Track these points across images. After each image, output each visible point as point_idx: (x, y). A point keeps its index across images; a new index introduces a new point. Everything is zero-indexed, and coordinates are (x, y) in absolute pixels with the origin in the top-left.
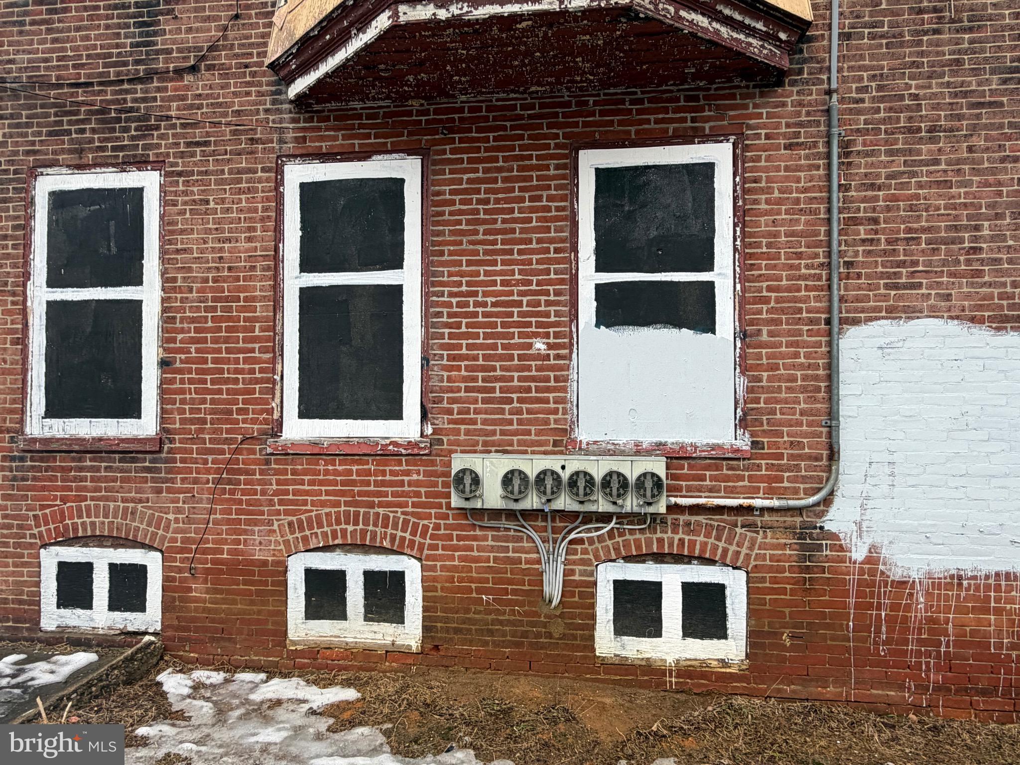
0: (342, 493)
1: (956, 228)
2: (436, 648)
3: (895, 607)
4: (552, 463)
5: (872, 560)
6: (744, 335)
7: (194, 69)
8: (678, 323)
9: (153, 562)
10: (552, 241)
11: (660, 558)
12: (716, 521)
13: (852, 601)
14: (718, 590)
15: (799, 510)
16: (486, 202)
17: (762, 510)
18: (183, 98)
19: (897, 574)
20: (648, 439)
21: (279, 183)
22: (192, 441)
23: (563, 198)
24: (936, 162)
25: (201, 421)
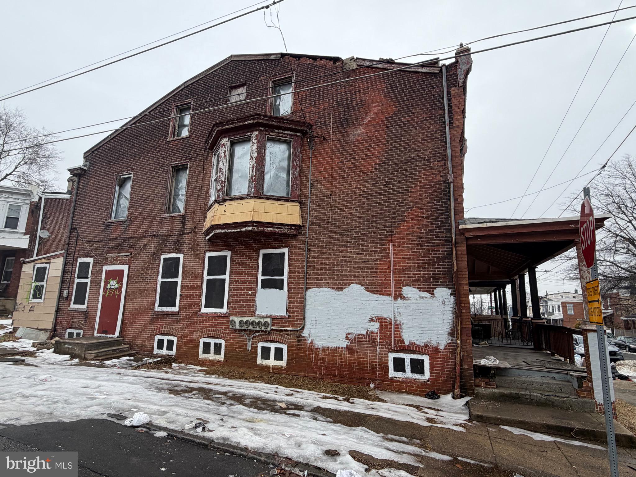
0: (211, 325)
1: (330, 267)
2: (226, 361)
3: (316, 354)
4: (253, 319)
5: (311, 343)
6: (289, 291)
7: (191, 232)
8: (276, 288)
9: (175, 339)
10: (253, 269)
11: (271, 341)
12: (281, 333)
13: (307, 352)
14: (282, 349)
15: (298, 331)
16: (242, 261)
17: (290, 331)
18: (189, 238)
19: (316, 347)
20: (269, 314)
21: (204, 256)
22: (184, 312)
23: (256, 260)
24: (327, 253)
25: (187, 308)
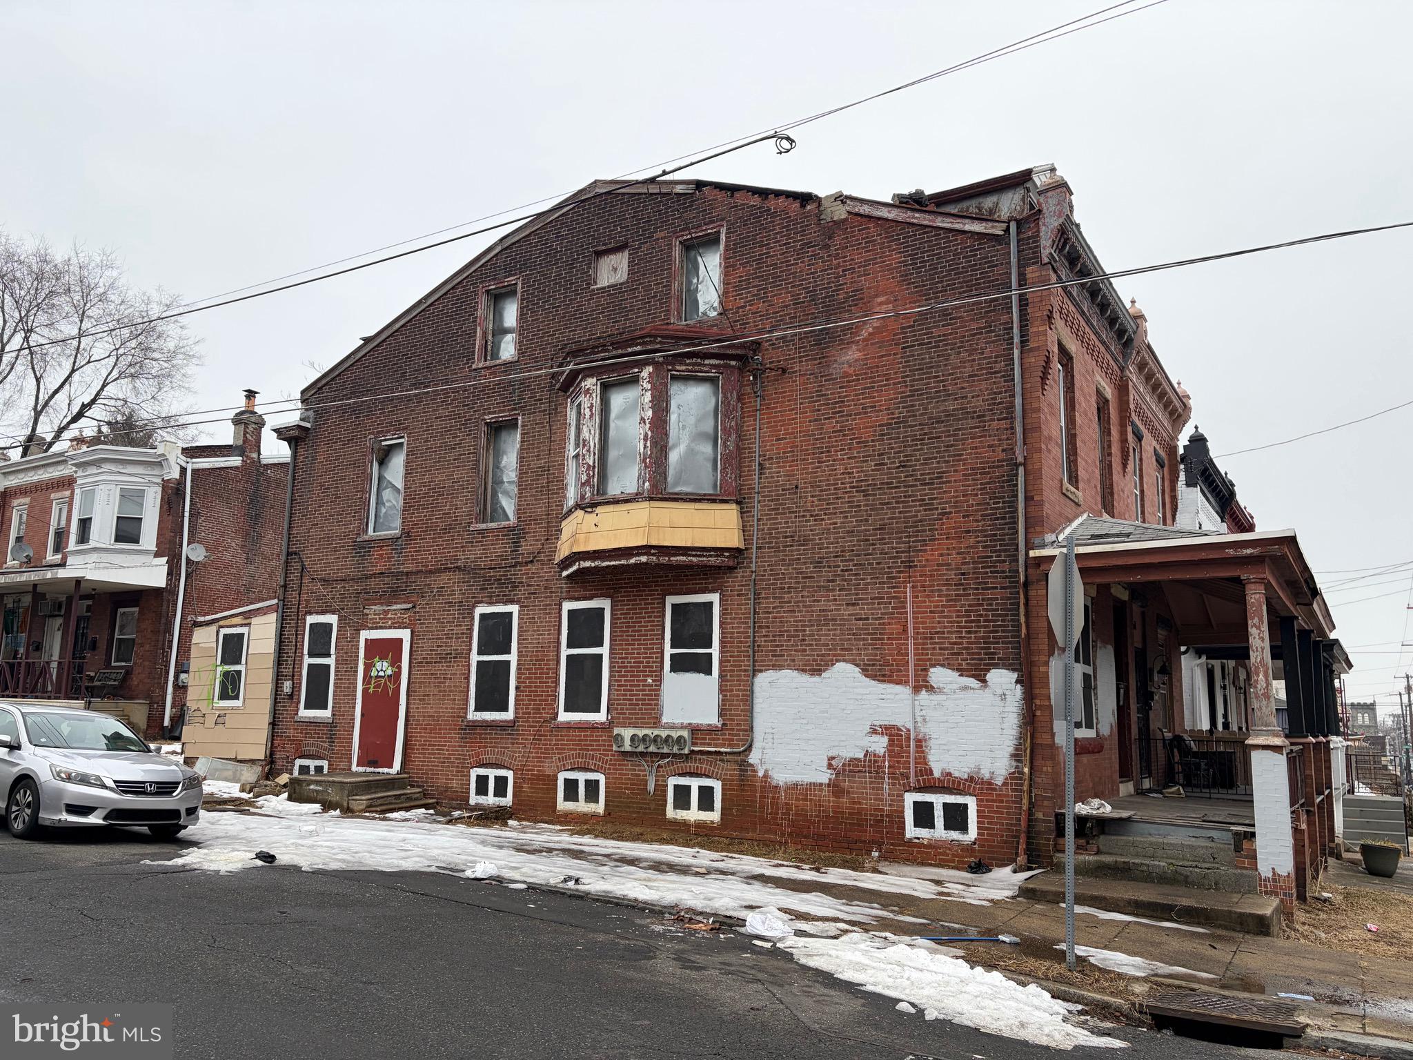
0: (578, 745)
1: (797, 631)
2: (609, 814)
3: (773, 798)
4: (656, 732)
5: (765, 776)
6: (721, 676)
7: (532, 562)
8: (699, 672)
9: (509, 775)
10: (655, 635)
11: (691, 774)
12: (710, 758)
13: (758, 795)
14: (711, 789)
15: (739, 753)
16: (632, 618)
17: (726, 753)
18: (528, 574)
19: (774, 783)
20: (686, 722)
21: (560, 610)
22: (526, 722)
23: (659, 617)
24: (790, 602)
25: (529, 713)
